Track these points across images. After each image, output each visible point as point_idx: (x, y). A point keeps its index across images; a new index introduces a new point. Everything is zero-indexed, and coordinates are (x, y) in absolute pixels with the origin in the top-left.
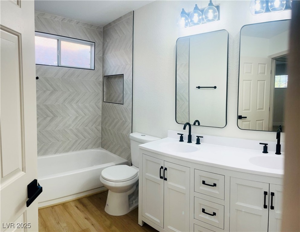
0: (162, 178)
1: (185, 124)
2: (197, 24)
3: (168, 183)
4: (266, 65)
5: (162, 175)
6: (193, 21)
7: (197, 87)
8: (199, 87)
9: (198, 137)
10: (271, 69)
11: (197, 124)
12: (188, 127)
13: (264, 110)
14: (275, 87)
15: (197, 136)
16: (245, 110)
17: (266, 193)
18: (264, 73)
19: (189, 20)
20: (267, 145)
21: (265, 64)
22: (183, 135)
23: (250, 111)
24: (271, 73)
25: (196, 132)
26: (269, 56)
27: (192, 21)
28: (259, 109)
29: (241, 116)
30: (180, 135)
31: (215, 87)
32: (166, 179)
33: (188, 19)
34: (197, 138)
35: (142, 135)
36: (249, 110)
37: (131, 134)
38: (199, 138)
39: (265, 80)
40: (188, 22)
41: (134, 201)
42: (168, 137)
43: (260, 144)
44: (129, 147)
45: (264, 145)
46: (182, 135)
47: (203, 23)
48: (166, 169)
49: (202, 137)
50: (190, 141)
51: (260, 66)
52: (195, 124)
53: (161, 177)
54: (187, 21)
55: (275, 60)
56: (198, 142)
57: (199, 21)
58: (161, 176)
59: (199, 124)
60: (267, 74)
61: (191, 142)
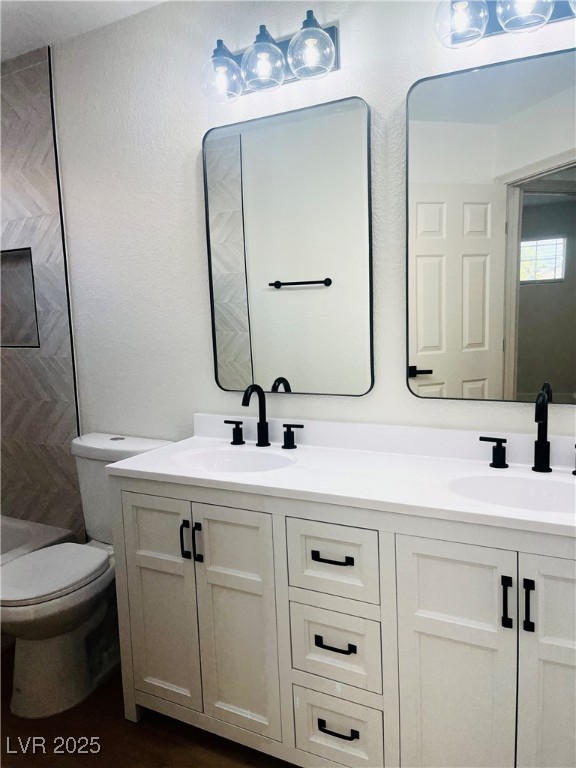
0: (190, 558)
1: (246, 392)
2: (270, 84)
3: (210, 569)
4: (489, 206)
5: (188, 547)
6: (255, 76)
7: (270, 285)
8: (278, 285)
9: (288, 427)
10: (507, 217)
11: (281, 388)
12: (254, 399)
13: (486, 348)
14: (522, 279)
15: (285, 426)
16: (426, 348)
17: (506, 582)
18: (484, 232)
19: (243, 74)
20: (503, 444)
21: (487, 204)
22: (241, 423)
23: (443, 351)
24: (507, 232)
25: (281, 412)
26: (499, 179)
27: (250, 75)
28: (470, 345)
29: (415, 367)
30: (234, 426)
31: (328, 282)
32: (200, 558)
33: (238, 72)
34: (285, 429)
35: (112, 439)
36: (438, 348)
37: (77, 441)
38: (292, 429)
39: (486, 255)
40: (240, 78)
41: (105, 655)
42: (195, 437)
43: (482, 439)
44: (74, 486)
45: (495, 444)
46: (238, 424)
47: (286, 82)
48: (198, 526)
49: (302, 427)
50: (263, 440)
51: (468, 210)
52: (275, 389)
53: (186, 555)
54: (235, 77)
55: (517, 190)
56: (289, 442)
57: (276, 74)
58: (185, 549)
59: (288, 389)
60: (494, 233)
61: (269, 445)
